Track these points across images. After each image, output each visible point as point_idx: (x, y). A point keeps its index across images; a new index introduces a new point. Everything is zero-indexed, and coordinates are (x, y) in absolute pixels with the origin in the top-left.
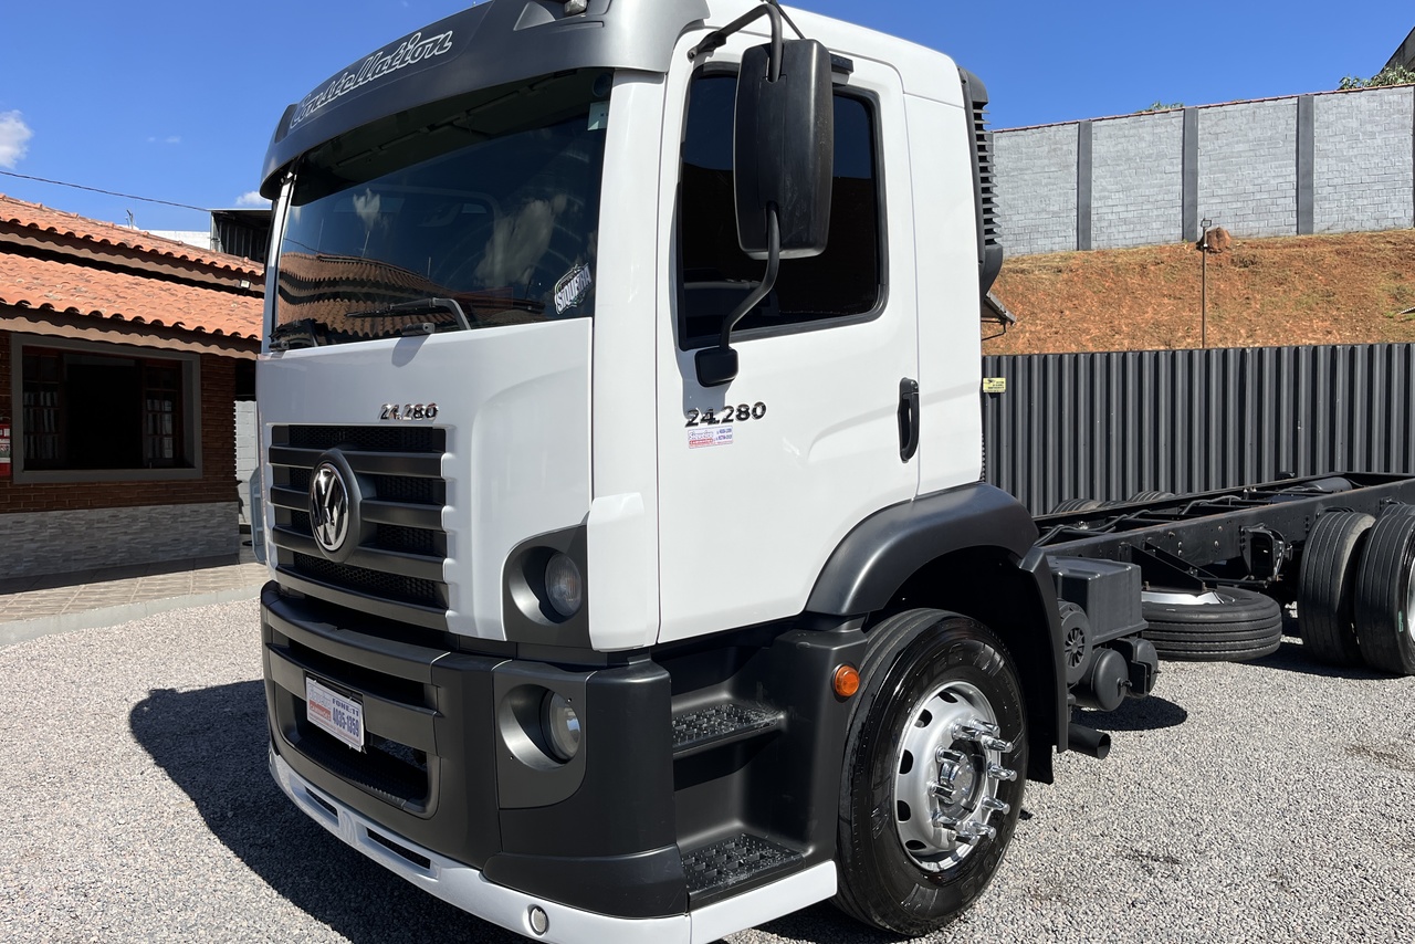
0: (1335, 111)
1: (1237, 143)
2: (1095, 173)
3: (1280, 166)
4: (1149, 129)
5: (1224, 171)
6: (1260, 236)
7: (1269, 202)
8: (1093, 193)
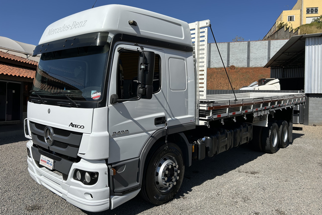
0: (254, 44)
1: (237, 49)
2: (211, 53)
3: (244, 54)
4: (221, 46)
5: (234, 55)
6: (241, 67)
7: (242, 61)
8: (211, 57)
